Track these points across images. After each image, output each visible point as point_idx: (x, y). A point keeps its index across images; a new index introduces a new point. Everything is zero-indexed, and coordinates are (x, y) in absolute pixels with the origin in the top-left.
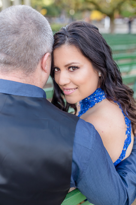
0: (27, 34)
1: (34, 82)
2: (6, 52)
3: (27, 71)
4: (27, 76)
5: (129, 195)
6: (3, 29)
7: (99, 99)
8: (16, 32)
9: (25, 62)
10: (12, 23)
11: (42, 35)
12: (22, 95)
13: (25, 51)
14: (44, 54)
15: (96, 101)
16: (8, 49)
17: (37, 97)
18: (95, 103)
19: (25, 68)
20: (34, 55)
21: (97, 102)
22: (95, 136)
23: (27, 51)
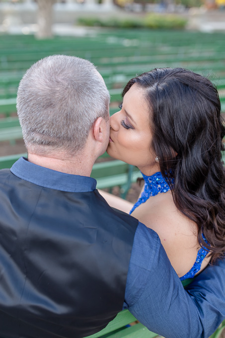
0: (64, 104)
1: (82, 162)
2: (41, 132)
3: (72, 150)
4: (73, 155)
5: (205, 327)
6: (32, 103)
7: (164, 187)
8: (50, 105)
9: (69, 139)
10: (41, 93)
11: (86, 98)
12: (62, 190)
13: (66, 128)
14: (93, 121)
15: (159, 188)
16: (43, 128)
17: (82, 191)
18: (159, 191)
19: (70, 147)
20: (80, 127)
21: (161, 192)
22: (158, 250)
23: (69, 127)
